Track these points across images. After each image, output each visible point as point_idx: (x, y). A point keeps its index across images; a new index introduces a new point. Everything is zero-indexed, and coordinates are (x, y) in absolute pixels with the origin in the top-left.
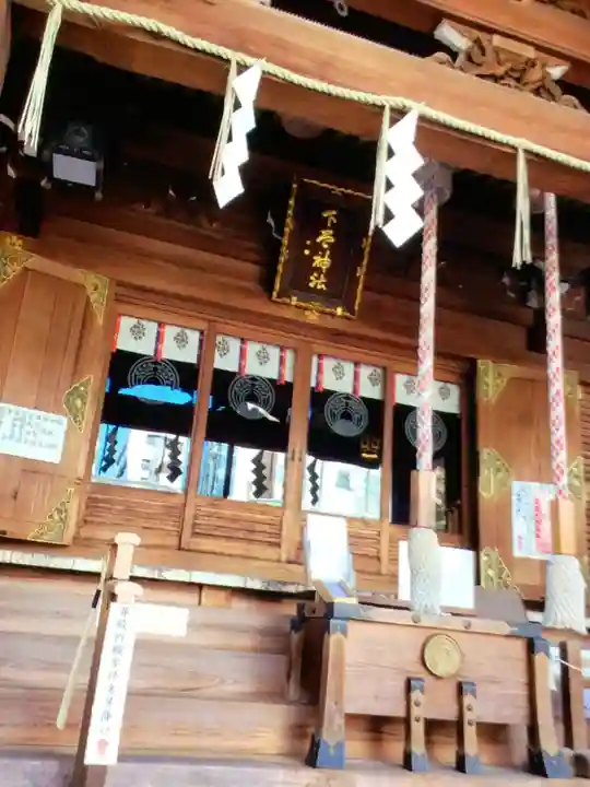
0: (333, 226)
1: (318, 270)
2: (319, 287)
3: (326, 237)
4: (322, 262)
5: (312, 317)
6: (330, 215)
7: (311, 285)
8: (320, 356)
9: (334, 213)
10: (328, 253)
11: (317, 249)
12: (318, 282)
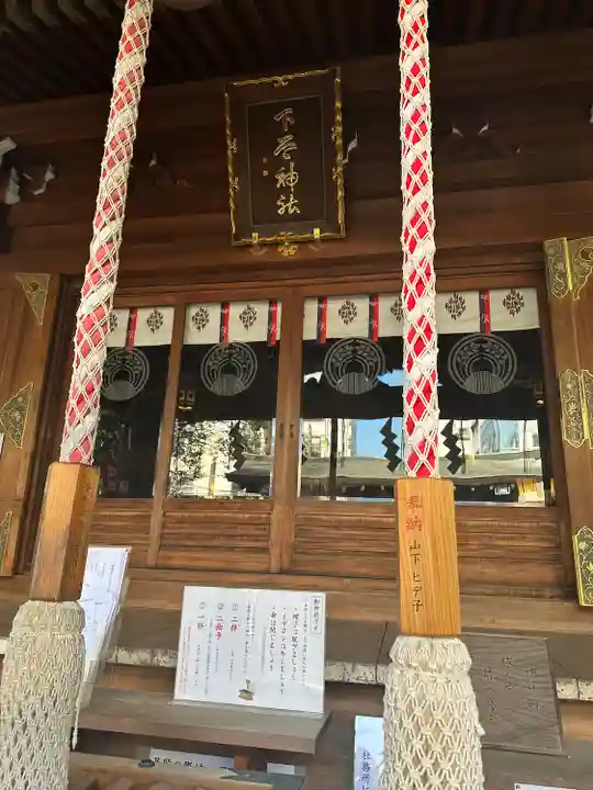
0: (292, 130)
1: (286, 190)
2: (291, 211)
3: (285, 145)
4: (288, 178)
5: (289, 252)
6: (285, 116)
7: (281, 212)
8: (322, 300)
9: (289, 111)
10: (292, 164)
11: (278, 164)
12: (288, 206)
